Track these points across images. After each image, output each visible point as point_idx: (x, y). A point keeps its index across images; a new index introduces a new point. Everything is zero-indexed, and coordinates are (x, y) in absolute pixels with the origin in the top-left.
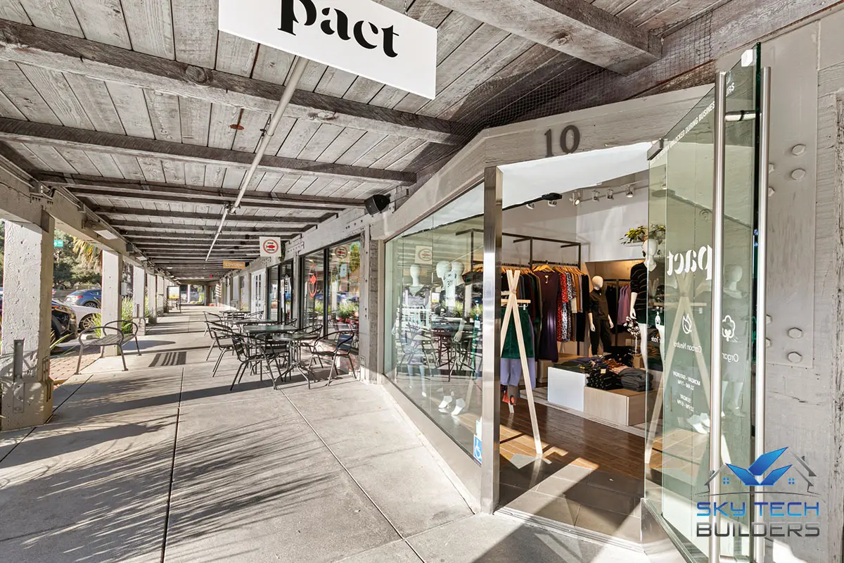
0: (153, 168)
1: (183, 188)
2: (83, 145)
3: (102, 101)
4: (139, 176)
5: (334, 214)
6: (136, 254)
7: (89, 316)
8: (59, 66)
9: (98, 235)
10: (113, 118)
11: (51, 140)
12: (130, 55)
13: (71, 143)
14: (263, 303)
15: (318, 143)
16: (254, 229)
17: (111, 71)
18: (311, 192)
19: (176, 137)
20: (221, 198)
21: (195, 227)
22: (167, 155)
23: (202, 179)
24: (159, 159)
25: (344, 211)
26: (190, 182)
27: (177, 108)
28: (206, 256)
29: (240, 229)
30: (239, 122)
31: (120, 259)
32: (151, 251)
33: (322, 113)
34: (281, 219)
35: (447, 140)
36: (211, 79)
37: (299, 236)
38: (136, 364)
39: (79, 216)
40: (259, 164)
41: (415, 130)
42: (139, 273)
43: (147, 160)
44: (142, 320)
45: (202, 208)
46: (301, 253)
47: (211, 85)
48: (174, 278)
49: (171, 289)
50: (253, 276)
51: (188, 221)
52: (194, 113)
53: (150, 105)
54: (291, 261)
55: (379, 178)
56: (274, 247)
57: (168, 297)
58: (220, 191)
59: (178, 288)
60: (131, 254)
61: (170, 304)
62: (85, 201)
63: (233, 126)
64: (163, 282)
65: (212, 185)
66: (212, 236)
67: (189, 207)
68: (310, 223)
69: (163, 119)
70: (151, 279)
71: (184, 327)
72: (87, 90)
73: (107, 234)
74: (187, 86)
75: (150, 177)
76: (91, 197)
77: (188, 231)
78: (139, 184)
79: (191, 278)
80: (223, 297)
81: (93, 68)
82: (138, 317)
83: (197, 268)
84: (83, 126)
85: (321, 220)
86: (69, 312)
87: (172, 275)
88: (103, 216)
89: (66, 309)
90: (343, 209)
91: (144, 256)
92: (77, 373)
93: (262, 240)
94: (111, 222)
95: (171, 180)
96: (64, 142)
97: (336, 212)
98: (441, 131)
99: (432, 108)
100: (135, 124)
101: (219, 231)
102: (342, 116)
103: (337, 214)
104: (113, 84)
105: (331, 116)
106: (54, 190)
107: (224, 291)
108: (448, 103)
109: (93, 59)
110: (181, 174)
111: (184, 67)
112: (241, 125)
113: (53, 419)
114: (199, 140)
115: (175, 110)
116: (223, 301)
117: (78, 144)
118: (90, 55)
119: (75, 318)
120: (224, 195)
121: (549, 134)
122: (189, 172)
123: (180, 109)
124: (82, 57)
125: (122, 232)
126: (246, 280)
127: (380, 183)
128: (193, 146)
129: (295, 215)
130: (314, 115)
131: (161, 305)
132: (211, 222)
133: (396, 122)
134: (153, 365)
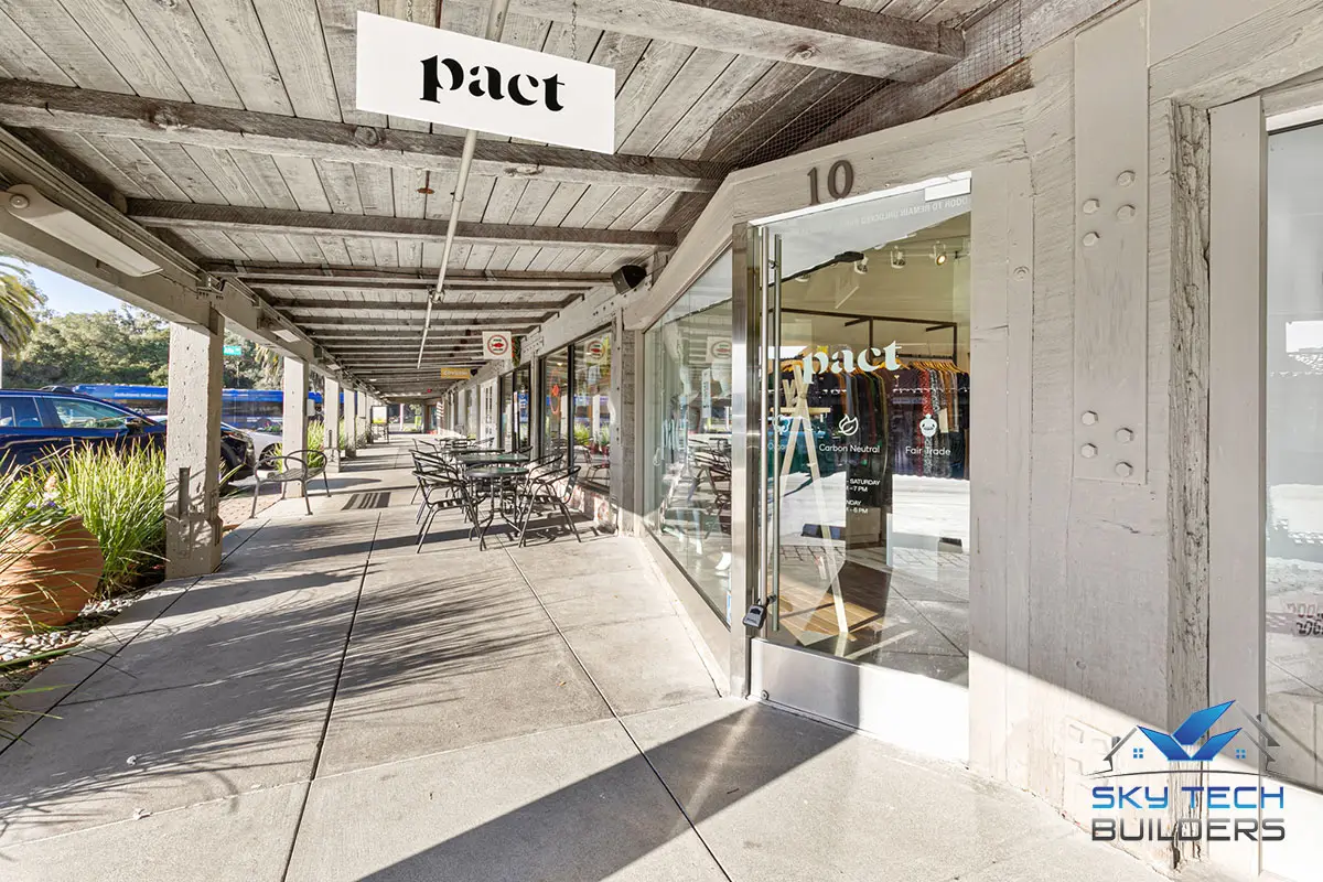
0: (334, 247)
1: (372, 271)
2: (252, 226)
3: (268, 173)
4: (319, 259)
5: (578, 296)
6: (326, 361)
7: (270, 448)
8: (221, 143)
9: (278, 337)
10: (283, 193)
11: (216, 224)
12: (293, 123)
13: (238, 225)
14: (494, 427)
15: (530, 203)
16: (475, 322)
17: (273, 143)
18: (537, 267)
19: (356, 209)
20: (421, 281)
21: (397, 321)
22: (347, 231)
23: (395, 258)
24: (340, 238)
25: (592, 290)
26: (381, 263)
27: (352, 174)
28: (417, 361)
29: (456, 322)
30: (427, 185)
31: (306, 369)
32: (347, 356)
33: (522, 168)
34: (508, 305)
35: (699, 186)
36: (384, 139)
37: (537, 329)
38: (324, 507)
39: (253, 314)
40: (456, 235)
41: (650, 177)
42: (331, 388)
43: (327, 239)
44: (336, 451)
45: (403, 296)
46: (539, 354)
47: (383, 148)
48: (382, 393)
49: (374, 409)
50: (482, 389)
51: (390, 314)
52: (373, 178)
53: (322, 174)
54: (528, 366)
55: (623, 243)
56: (502, 345)
57: (372, 421)
58: (418, 273)
59: (385, 409)
60: (320, 361)
61: (375, 430)
62: (262, 294)
63: (421, 191)
64: (366, 400)
65: (408, 265)
66: (420, 333)
67: (387, 295)
68: (549, 310)
69: (337, 188)
70: (349, 395)
71: (391, 462)
72: (251, 164)
73: (287, 335)
74: (356, 151)
75: (333, 260)
76: (268, 288)
77: (390, 328)
78: (320, 268)
79: (404, 395)
80: (446, 417)
81: (255, 142)
82: (330, 447)
83: (408, 379)
84: (251, 204)
85: (564, 304)
86: (245, 440)
87: (377, 390)
88: (285, 313)
89: (242, 437)
90: (590, 288)
91: (337, 363)
92: (252, 517)
93: (486, 336)
94: (294, 319)
95: (357, 261)
96: (231, 225)
97: (582, 292)
98: (685, 175)
99: (669, 148)
100: (308, 197)
101: (427, 324)
102: (548, 169)
103: (583, 295)
104: (280, 155)
105: (535, 170)
106: (224, 282)
107: (447, 411)
108: (690, 139)
109: (254, 132)
110: (368, 253)
111: (353, 129)
112: (430, 187)
113: (221, 568)
114: (384, 210)
115: (351, 177)
116: (445, 426)
117: (245, 226)
118: (250, 128)
119: (252, 447)
120: (423, 276)
121: (814, 173)
122: (378, 251)
123: (356, 176)
124: (242, 131)
125: (309, 332)
126: (473, 396)
127: (626, 249)
128: (377, 217)
129: (527, 299)
130: (512, 171)
131: (362, 431)
132: (417, 314)
133: (622, 169)
134: (346, 508)
